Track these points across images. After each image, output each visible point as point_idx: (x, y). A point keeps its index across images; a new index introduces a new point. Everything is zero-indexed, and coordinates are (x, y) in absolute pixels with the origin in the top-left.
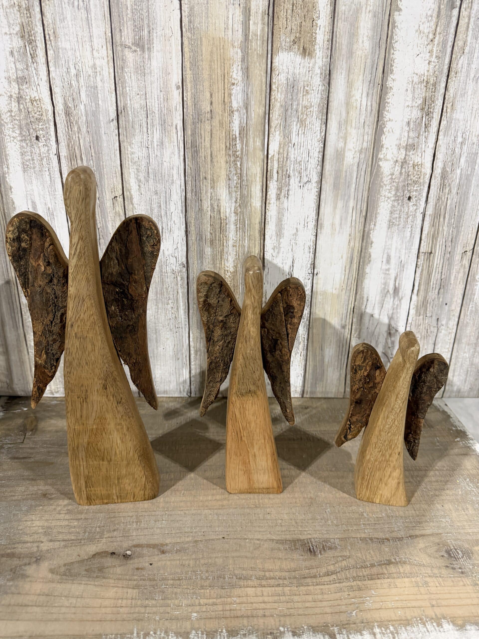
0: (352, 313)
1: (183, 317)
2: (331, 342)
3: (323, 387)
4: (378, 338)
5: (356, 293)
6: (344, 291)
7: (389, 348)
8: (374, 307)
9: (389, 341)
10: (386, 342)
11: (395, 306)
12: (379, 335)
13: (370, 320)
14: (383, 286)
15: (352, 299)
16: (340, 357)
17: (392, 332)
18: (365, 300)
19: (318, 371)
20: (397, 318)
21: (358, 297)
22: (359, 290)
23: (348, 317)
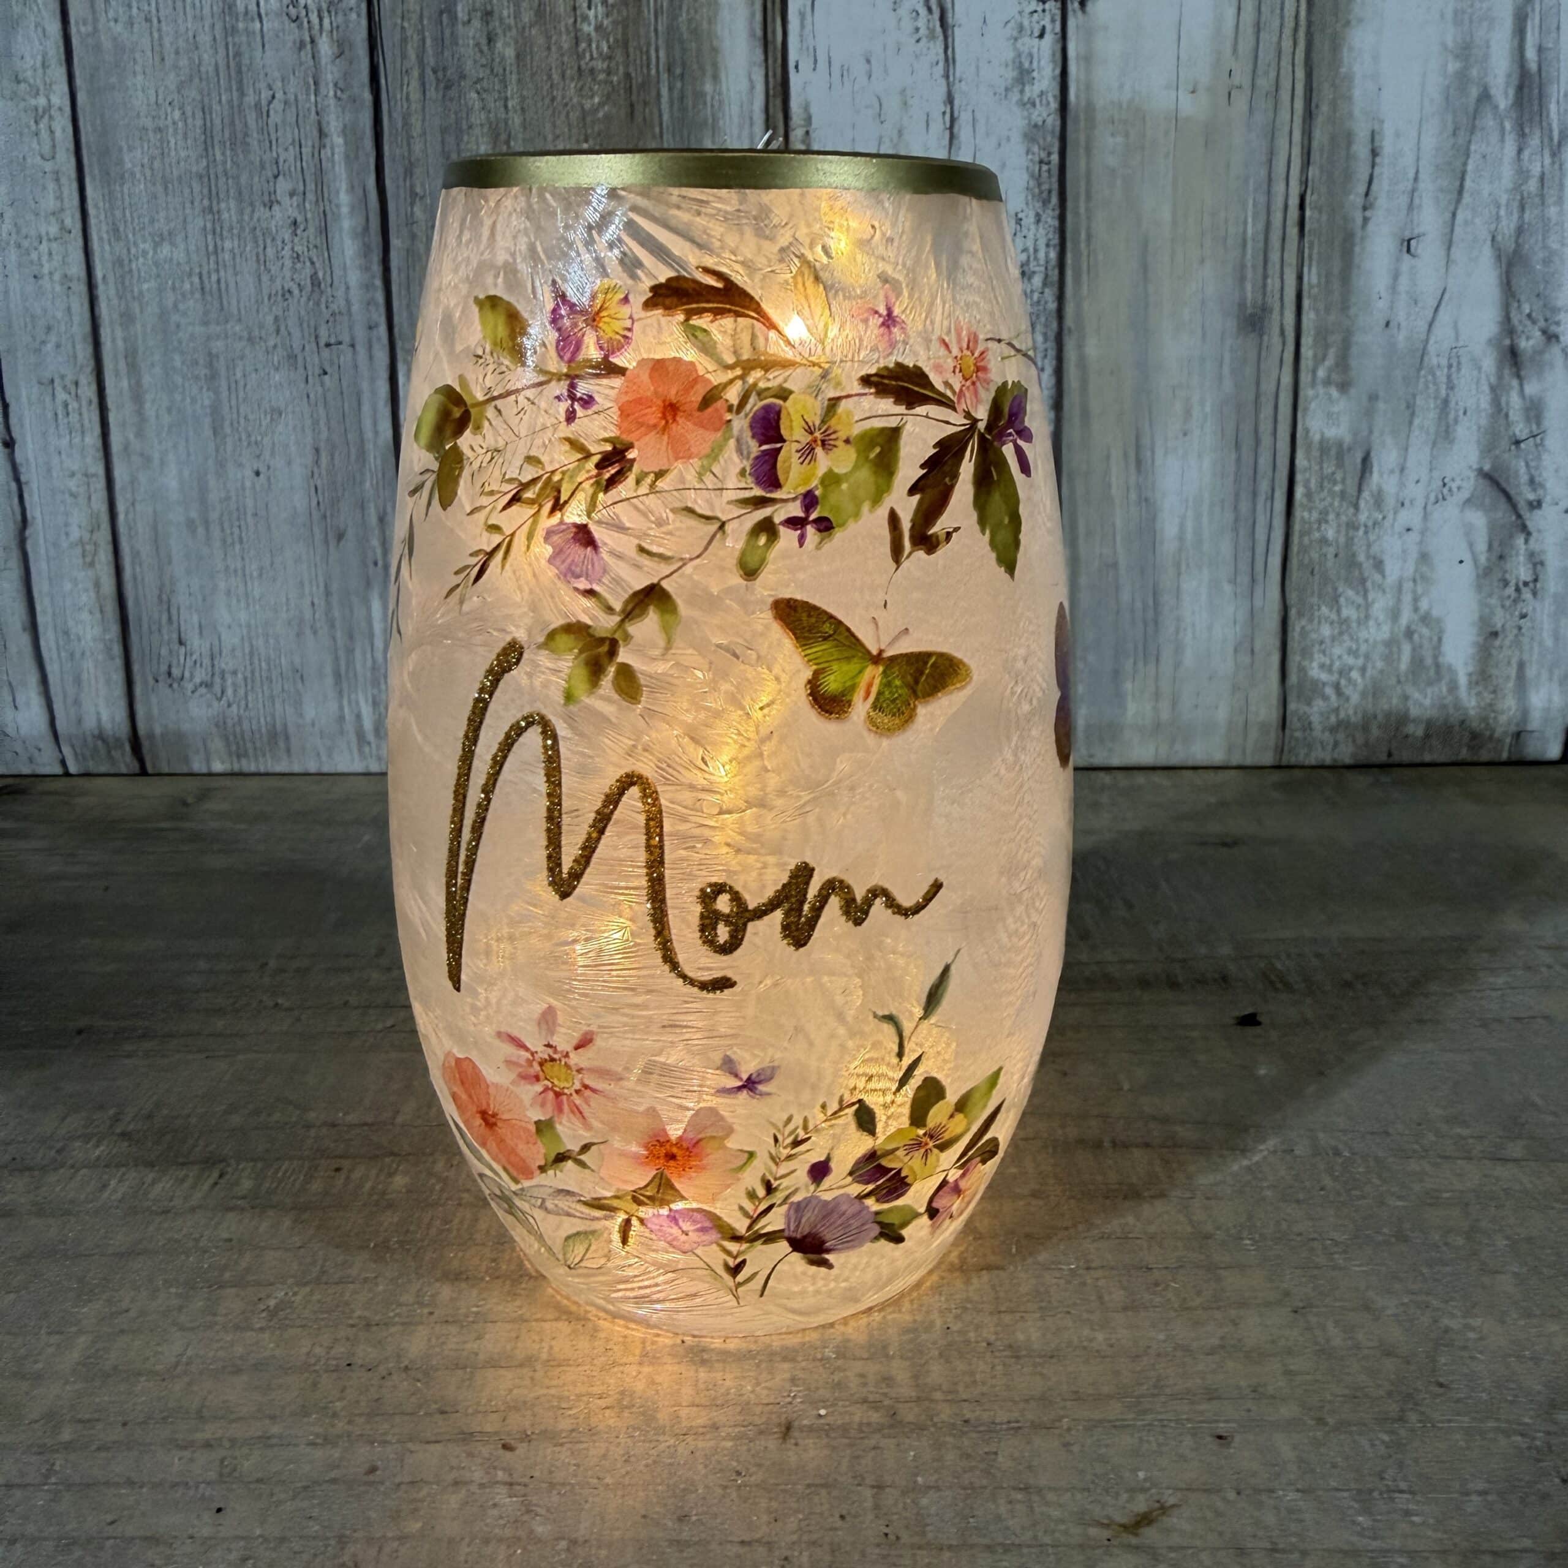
0: (1293, 231)
1: (354, 277)
2: (1188, 413)
3: (1157, 695)
4: (1451, 387)
5: (1309, 115)
6: (1241, 102)
7: (1517, 443)
8: (1413, 191)
9: (1514, 400)
10: (1499, 409)
11: (1532, 185)
12: (1454, 364)
13: (1396, 276)
14: (1453, 66)
15: (1288, 149)
16: (1245, 506)
17: (1523, 344)
18: (1361, 150)
19: (1125, 596)
20: (1547, 262)
21: (1319, 136)
22: (1325, 94)
23: (1275, 256)
